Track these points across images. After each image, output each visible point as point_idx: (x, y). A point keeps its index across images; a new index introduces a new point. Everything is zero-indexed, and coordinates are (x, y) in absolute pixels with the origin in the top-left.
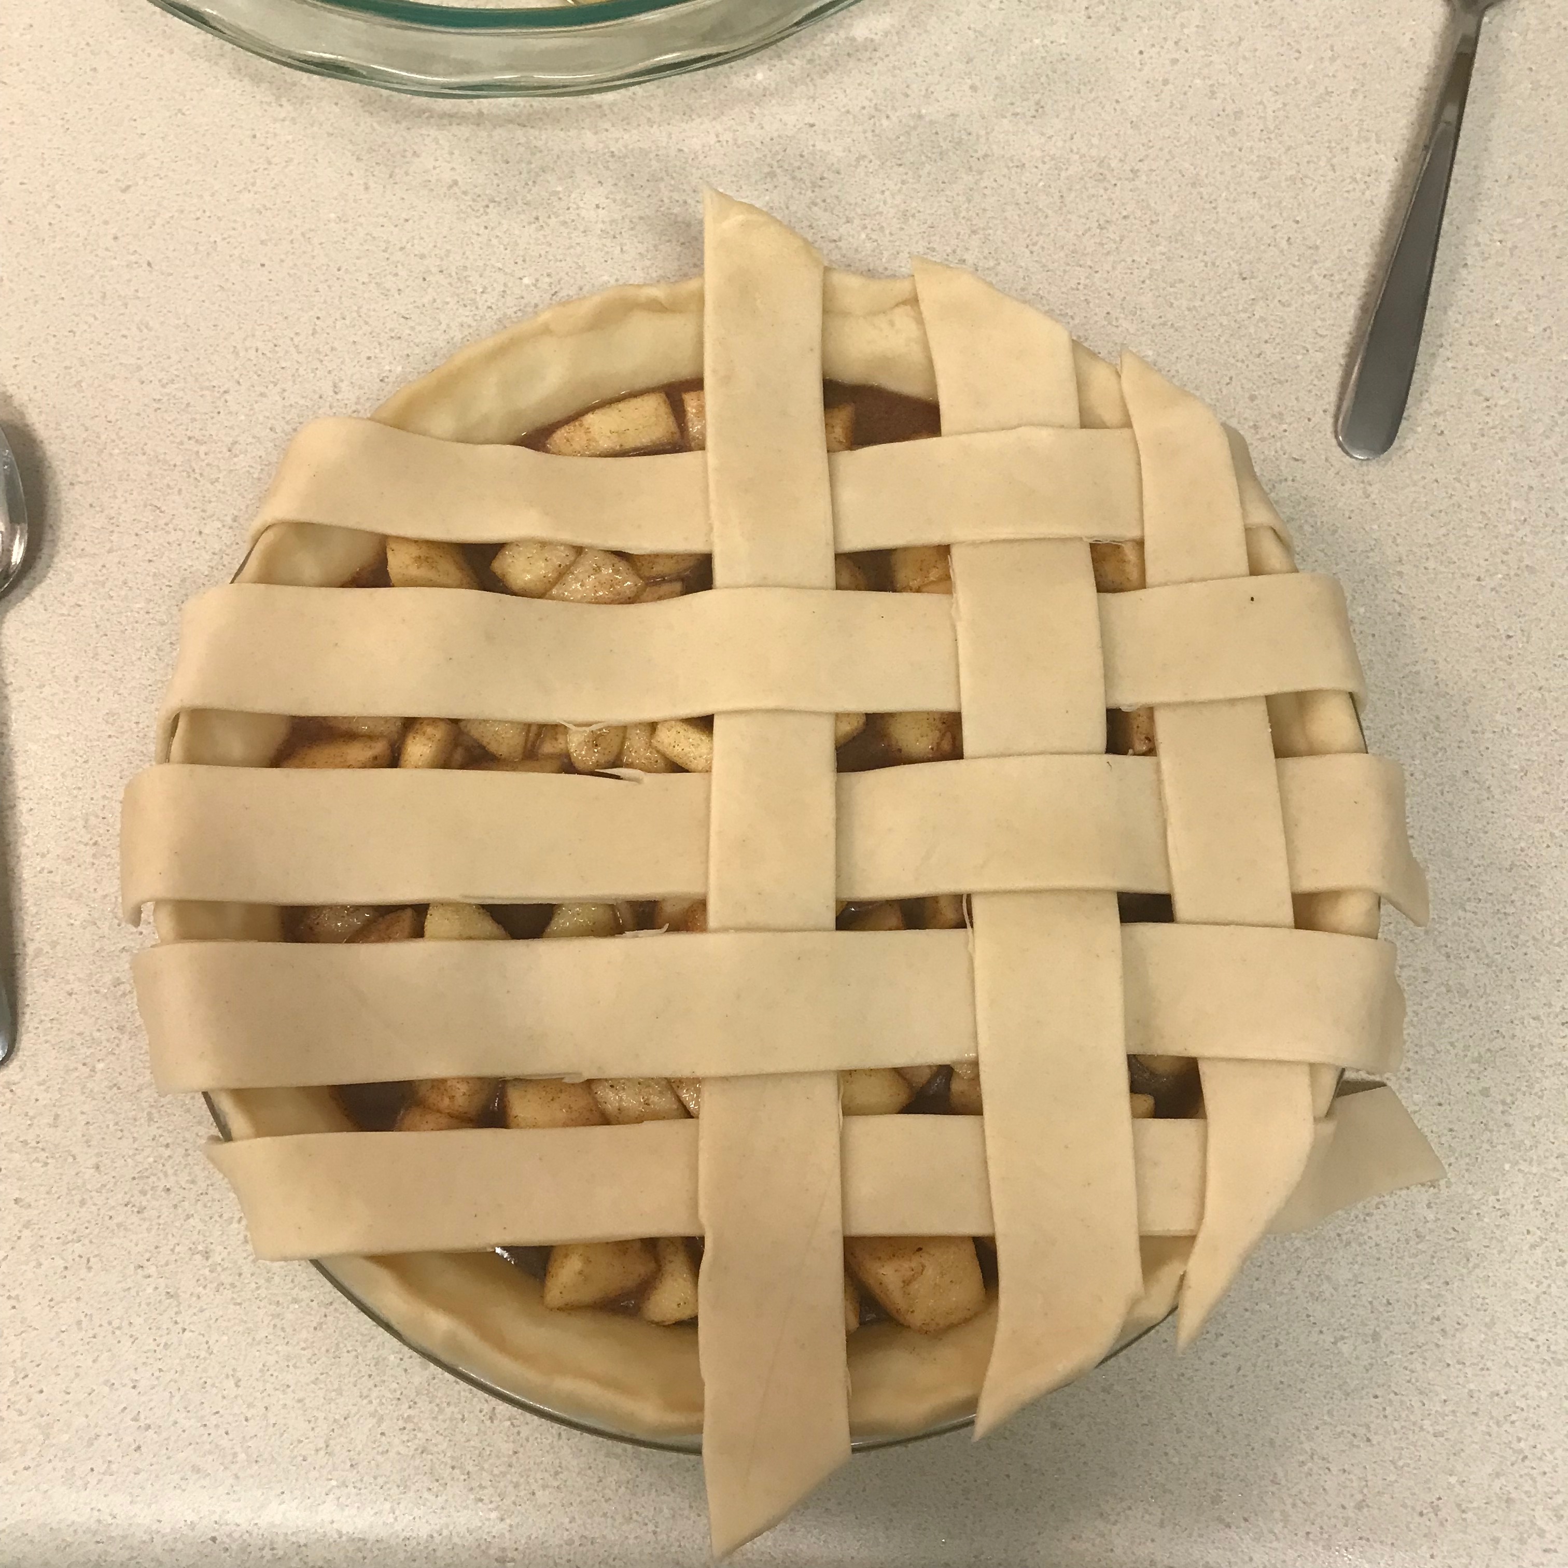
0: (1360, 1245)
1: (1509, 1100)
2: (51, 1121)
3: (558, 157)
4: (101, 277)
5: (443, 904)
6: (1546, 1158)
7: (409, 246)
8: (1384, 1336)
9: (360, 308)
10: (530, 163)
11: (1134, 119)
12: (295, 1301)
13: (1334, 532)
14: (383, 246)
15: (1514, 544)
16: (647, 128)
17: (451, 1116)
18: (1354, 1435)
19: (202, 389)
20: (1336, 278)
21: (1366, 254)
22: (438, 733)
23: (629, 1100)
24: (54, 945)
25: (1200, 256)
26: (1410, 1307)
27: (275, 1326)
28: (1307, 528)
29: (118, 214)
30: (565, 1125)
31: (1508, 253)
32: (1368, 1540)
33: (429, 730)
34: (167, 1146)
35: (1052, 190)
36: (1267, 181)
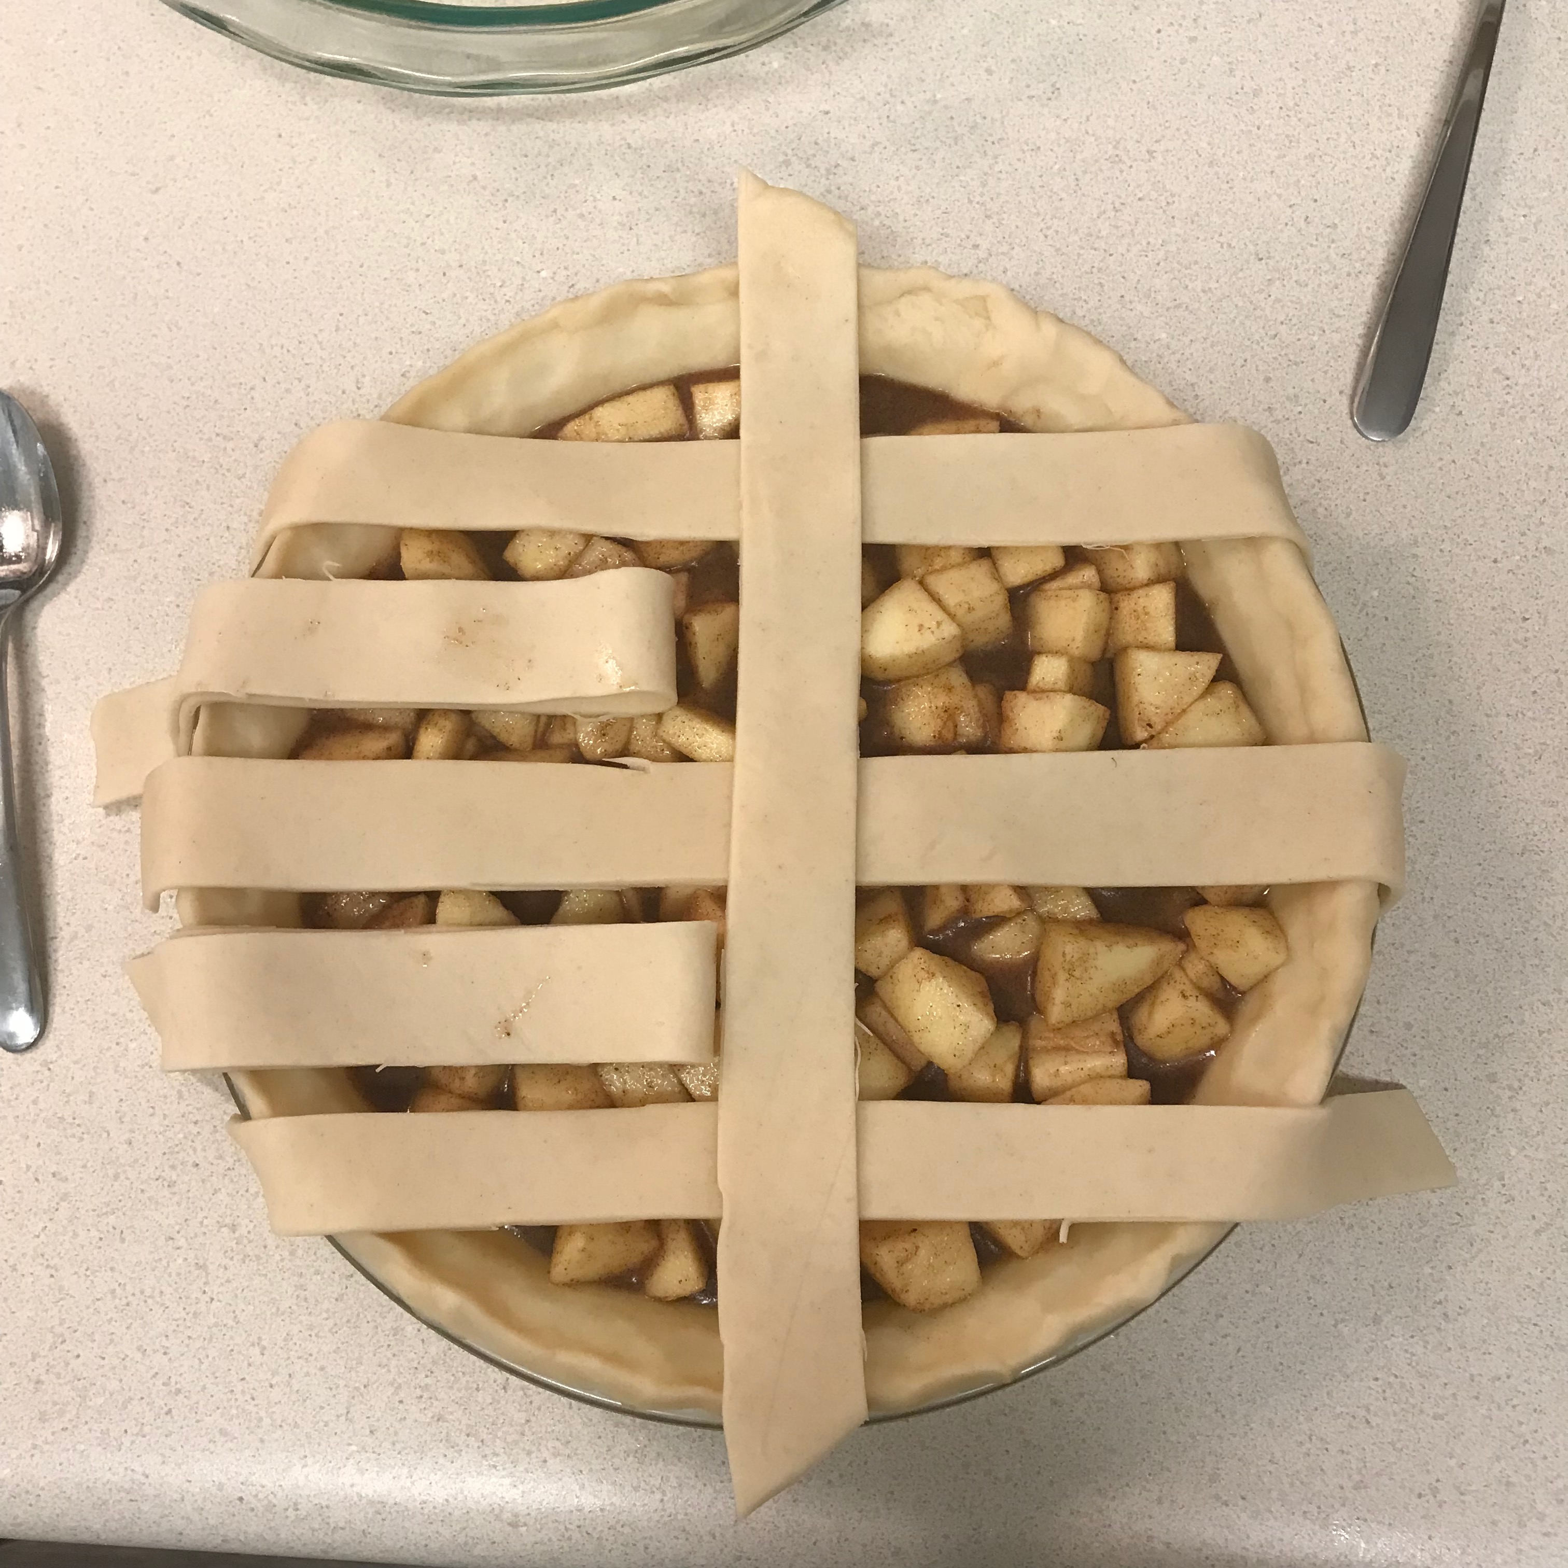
0: (1363, 1229)
1: (1516, 1085)
2: (87, 1099)
3: (576, 149)
4: (133, 278)
5: (453, 891)
6: (1553, 1144)
7: (429, 241)
8: (1386, 1319)
9: (382, 304)
10: (548, 156)
11: (1151, 99)
12: (317, 1273)
13: (1348, 515)
14: (405, 241)
15: (1532, 527)
16: (663, 119)
17: (461, 1096)
18: (1354, 1417)
19: (228, 387)
20: (1355, 256)
21: (1386, 232)
22: (448, 725)
23: (633, 1084)
24: (89, 928)
25: (1216, 236)
26: (1412, 1291)
27: (298, 1296)
28: (1321, 510)
29: (149, 216)
30: (571, 1107)
31: (1532, 227)
32: (1365, 1520)
33: (442, 722)
34: (196, 1123)
35: (1067, 173)
36: (1286, 159)
